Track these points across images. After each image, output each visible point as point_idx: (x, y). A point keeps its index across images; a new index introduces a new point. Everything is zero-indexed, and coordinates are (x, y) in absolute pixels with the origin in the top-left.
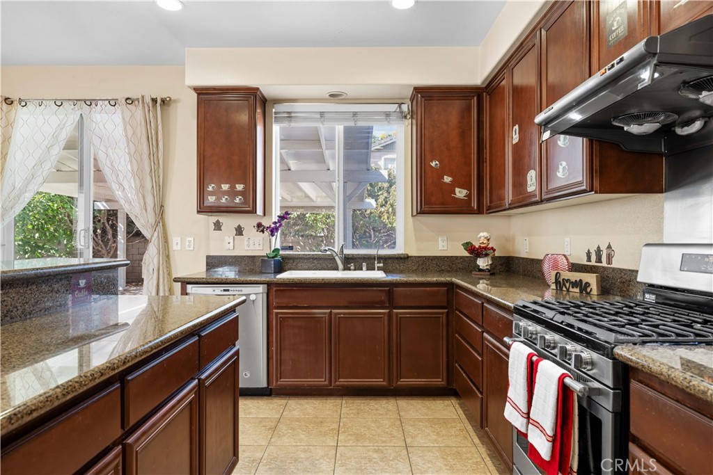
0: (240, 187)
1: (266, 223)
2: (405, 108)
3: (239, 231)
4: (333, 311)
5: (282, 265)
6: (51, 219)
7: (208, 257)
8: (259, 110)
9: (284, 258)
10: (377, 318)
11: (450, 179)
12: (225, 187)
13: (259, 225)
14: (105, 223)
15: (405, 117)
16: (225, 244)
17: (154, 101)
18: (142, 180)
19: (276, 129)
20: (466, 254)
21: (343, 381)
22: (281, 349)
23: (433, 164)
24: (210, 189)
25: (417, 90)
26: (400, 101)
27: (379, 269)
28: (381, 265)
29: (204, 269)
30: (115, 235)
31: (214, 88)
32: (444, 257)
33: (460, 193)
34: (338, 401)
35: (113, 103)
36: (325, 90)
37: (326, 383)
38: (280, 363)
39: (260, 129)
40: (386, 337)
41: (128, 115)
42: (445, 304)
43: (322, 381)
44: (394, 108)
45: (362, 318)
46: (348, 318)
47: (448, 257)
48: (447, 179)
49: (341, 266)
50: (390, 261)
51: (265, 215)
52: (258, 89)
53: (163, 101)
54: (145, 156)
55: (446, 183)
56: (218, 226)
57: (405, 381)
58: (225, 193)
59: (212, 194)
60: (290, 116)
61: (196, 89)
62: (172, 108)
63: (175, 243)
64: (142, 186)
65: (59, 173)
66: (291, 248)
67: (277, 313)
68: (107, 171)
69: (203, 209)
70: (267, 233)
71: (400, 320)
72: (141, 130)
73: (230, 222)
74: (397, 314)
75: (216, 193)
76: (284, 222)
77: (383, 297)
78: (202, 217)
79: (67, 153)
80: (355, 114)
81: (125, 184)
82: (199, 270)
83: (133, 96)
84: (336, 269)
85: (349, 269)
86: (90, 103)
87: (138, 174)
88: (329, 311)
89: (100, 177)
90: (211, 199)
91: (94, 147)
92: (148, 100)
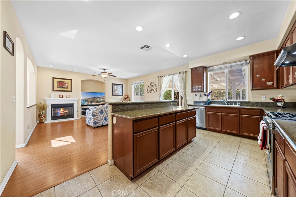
0: (200, 87)
1: (206, 94)
2: (248, 61)
3: (201, 96)
4: (222, 114)
5: (210, 103)
6: (168, 95)
7: (194, 101)
8: (204, 70)
9: (211, 101)
10: (236, 116)
11: (264, 79)
12: (197, 87)
13: (205, 94)
14: (177, 95)
15: (248, 64)
16: (197, 99)
17: (184, 72)
18: (182, 87)
19: (209, 73)
20: (271, 101)
21: (225, 130)
22: (209, 121)
23: (257, 76)
24: (194, 87)
25: (250, 56)
26: (246, 60)
27: (238, 105)
28: (239, 104)
29: (193, 103)
30: (179, 97)
31: (195, 68)
32: (264, 102)
33: (269, 83)
34: (224, 135)
35: (177, 74)
36: (221, 63)
37: (220, 130)
38: (209, 123)
39: (205, 74)
40: (238, 122)
41: (179, 75)
42: (260, 115)
43: (219, 129)
44: (244, 62)
45: (230, 116)
46: (227, 116)
47: (266, 102)
48: (263, 80)
49: (226, 104)
50: (243, 103)
51: (206, 92)
52: (204, 66)
53: (185, 72)
54: (182, 83)
55: (263, 81)
56: (196, 95)
57: (244, 134)
58: (197, 88)
59: (194, 88)
60: (212, 70)
61: (191, 69)
62: (187, 72)
63: (188, 99)
64: (182, 88)
65: (169, 86)
66: (213, 99)
67: (208, 113)
68: (176, 86)
69: (192, 92)
70: (206, 96)
71: (243, 118)
72: (181, 78)
73: (198, 94)
74: (242, 116)
75: (195, 88)
76: (211, 94)
77: (237, 111)
78: (192, 93)
79: (170, 83)
80: (231, 66)
81: (179, 88)
82: (192, 103)
83: (180, 72)
84: (225, 104)
85: (229, 104)
86: (173, 74)
87: (181, 86)
88: (221, 113)
89: (175, 87)
90: (194, 90)
91: (174, 82)
92: (183, 72)
